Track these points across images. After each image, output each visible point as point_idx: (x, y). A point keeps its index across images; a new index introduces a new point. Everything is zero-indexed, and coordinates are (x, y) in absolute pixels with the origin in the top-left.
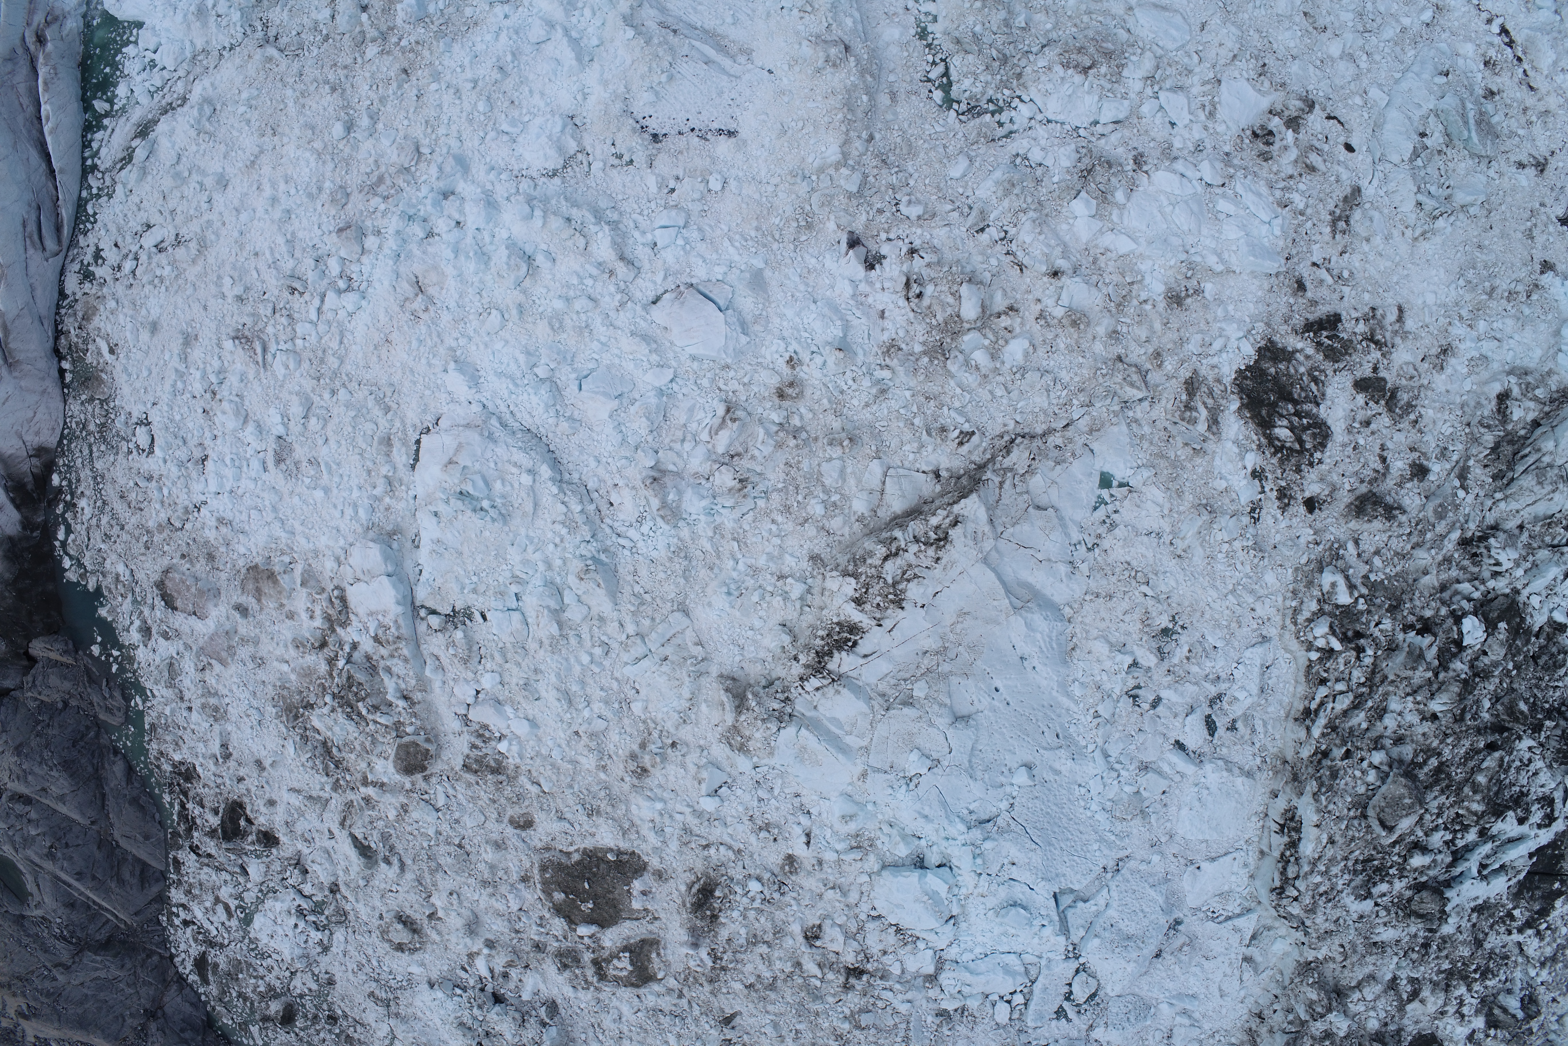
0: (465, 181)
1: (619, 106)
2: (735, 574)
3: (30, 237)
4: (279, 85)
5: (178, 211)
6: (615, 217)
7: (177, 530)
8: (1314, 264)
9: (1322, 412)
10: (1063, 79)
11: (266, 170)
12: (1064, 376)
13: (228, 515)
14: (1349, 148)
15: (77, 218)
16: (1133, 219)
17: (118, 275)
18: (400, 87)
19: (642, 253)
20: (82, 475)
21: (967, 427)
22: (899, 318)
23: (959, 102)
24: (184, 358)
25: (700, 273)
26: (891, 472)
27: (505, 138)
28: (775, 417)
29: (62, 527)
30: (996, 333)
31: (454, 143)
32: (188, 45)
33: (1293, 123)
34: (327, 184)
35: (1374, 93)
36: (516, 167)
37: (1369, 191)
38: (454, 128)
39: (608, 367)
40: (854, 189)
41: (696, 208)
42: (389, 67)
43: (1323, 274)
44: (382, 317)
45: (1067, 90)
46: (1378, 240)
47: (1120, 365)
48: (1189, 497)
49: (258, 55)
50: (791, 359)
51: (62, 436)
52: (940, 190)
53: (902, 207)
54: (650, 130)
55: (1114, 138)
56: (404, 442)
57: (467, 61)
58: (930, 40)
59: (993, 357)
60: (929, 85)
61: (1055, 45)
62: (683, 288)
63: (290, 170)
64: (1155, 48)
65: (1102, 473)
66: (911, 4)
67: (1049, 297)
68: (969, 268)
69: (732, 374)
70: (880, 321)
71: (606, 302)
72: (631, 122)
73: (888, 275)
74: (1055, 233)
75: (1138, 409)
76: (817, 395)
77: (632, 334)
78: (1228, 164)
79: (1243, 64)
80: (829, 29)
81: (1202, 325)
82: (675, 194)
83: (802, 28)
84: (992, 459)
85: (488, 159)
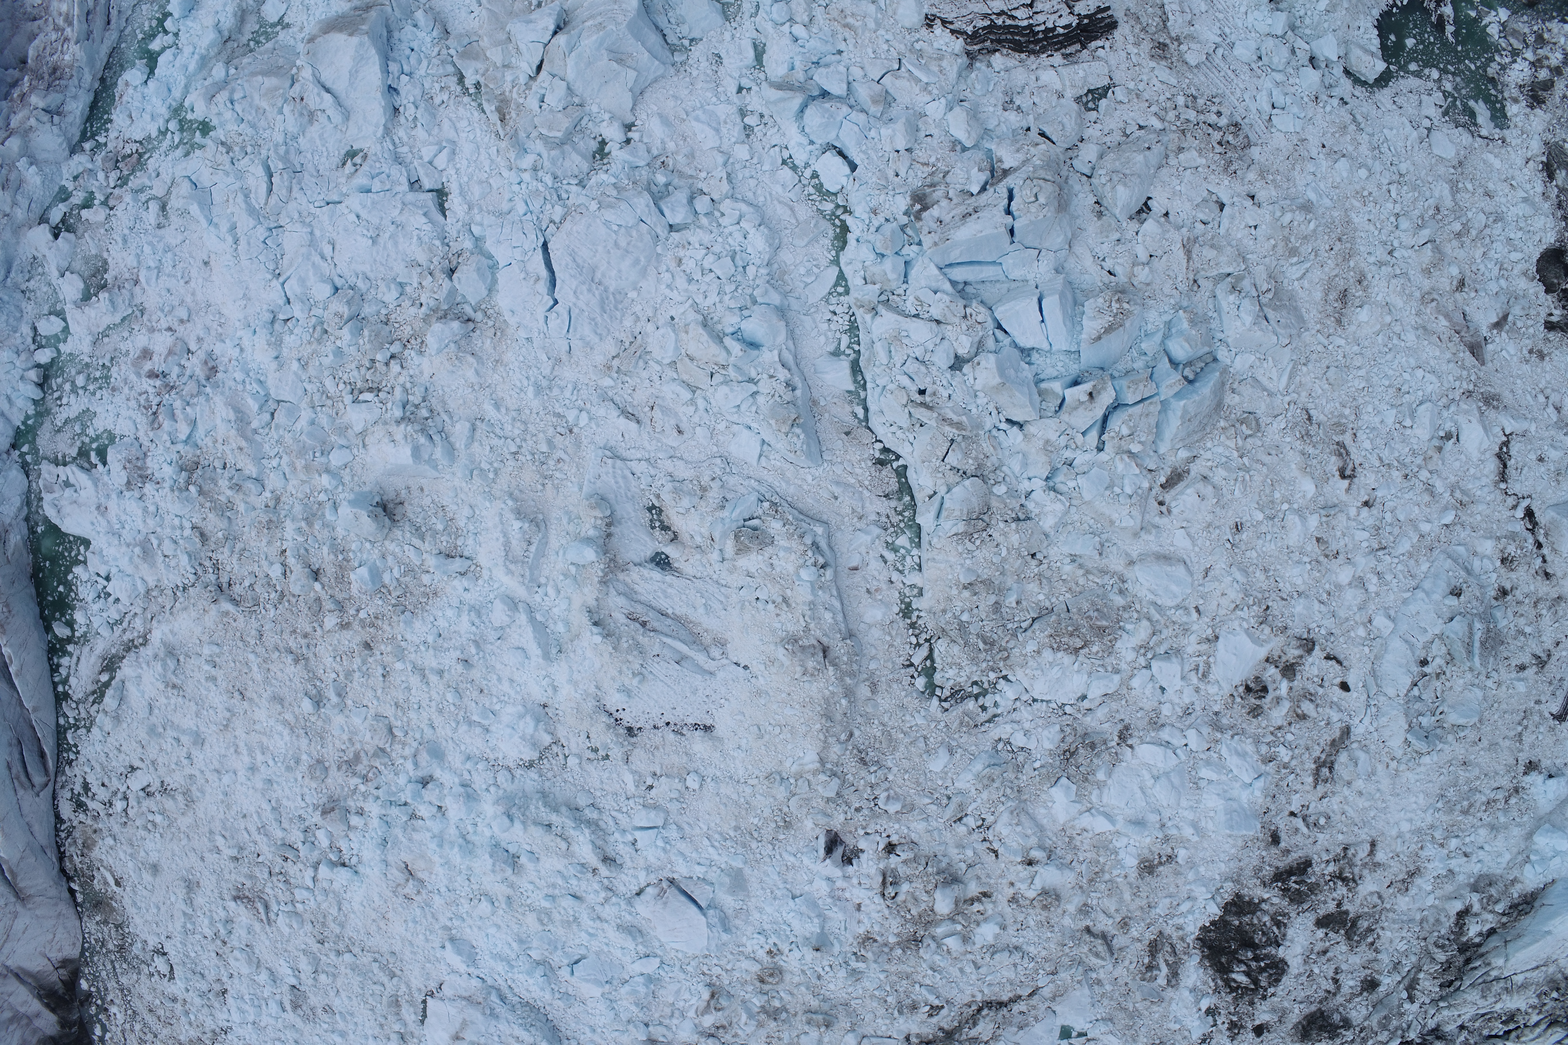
0: (442, 769)
1: (591, 704)
3: (18, 778)
4: (240, 644)
5: (160, 760)
6: (595, 815)
8: (1292, 814)
9: (1281, 952)
10: (1051, 663)
11: (240, 732)
12: (1032, 950)
14: (1345, 687)
15: (59, 745)
16: (1112, 797)
17: (111, 812)
18: (364, 662)
19: (623, 851)
20: (109, 986)
21: (936, 1002)
22: (875, 915)
23: (941, 688)
24: (189, 901)
25: (681, 870)
26: (865, 1041)
27: (479, 730)
28: (757, 1002)
30: (968, 919)
31: (428, 732)
32: (139, 583)
33: (1289, 670)
34: (304, 757)
35: (1380, 621)
36: (492, 757)
37: (1358, 731)
38: (425, 714)
39: (597, 954)
40: (834, 795)
41: (674, 807)
42: (351, 639)
43: (1299, 823)
44: (376, 899)
45: (1055, 672)
46: (1359, 784)
47: (1087, 937)
49: (213, 610)
50: (772, 951)
52: (918, 784)
53: (881, 805)
54: (625, 723)
55: (1101, 713)
56: (411, 1003)
57: (430, 640)
58: (914, 619)
59: (966, 939)
60: (911, 670)
61: (1046, 618)
62: (665, 884)
63: (265, 740)
64: (1153, 611)
65: (1063, 1027)
66: (895, 576)
67: (1022, 881)
68: (945, 861)
69: (715, 961)
70: (857, 914)
71: (591, 898)
72: (604, 718)
73: (864, 871)
74: (1033, 818)
75: (1101, 971)
76: (796, 980)
77: (619, 927)
78: (1217, 727)
79: (1244, 614)
80: (807, 629)
81: (1172, 889)
82: (653, 792)
83: (779, 626)
84: (959, 1028)
85: (463, 748)
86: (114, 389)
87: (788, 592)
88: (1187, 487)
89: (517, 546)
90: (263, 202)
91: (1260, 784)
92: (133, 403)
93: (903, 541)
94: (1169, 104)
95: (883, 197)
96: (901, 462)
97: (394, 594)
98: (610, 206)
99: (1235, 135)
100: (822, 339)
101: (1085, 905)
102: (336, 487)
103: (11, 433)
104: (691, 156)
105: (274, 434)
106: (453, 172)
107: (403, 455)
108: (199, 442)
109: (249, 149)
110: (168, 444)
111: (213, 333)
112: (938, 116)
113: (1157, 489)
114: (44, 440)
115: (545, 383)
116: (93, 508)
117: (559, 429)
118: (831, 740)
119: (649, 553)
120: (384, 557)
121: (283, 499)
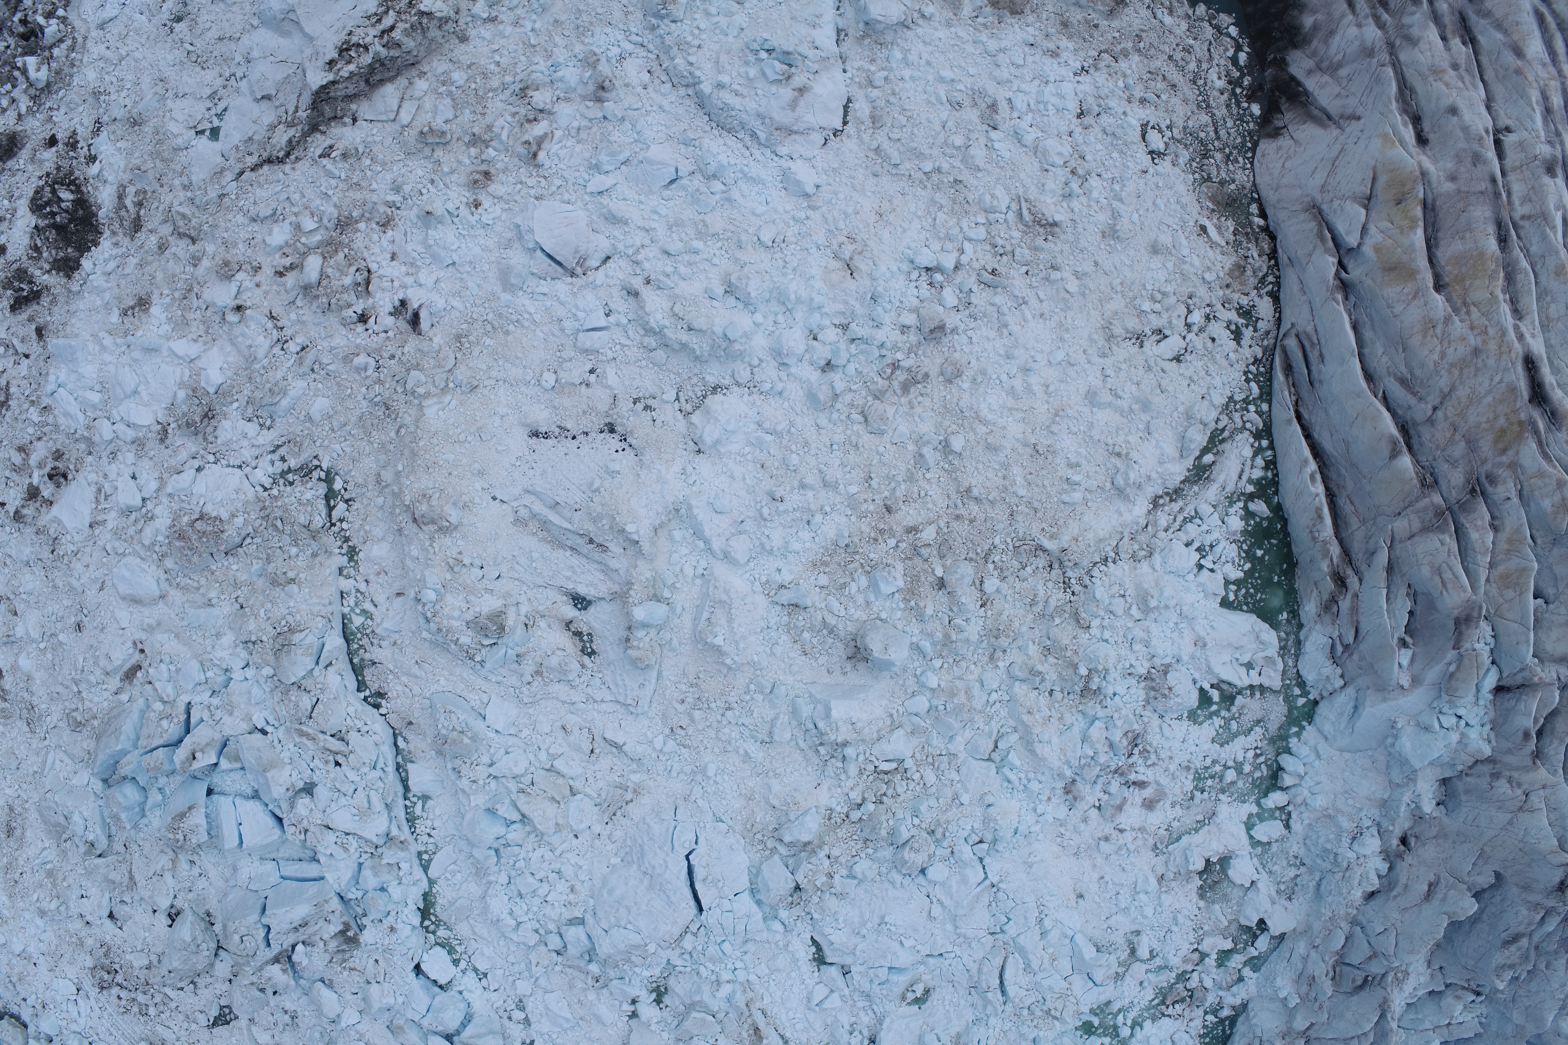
0: (809, 381)
1: (646, 458)
2: (534, 17)
4: (1036, 504)
5: (1141, 372)
6: (646, 340)
7: (1106, 51)
8: (27, 356)
9: (34, 221)
10: (223, 505)
12: (240, 219)
13: (1048, 61)
16: (173, 374)
17: (1208, 310)
18: (893, 492)
19: (620, 304)
20: (1224, 111)
21: (325, 161)
22: (378, 251)
23: (320, 479)
24: (1115, 215)
25: (563, 287)
26: (392, 116)
27: (767, 425)
28: (491, 152)
29: (1242, 63)
30: (295, 249)
31: (823, 421)
34: (966, 385)
36: (756, 397)
38: (826, 440)
39: (651, 192)
40: (413, 373)
41: (568, 353)
42: (906, 516)
43: (21, 349)
44: (887, 237)
45: (220, 496)
47: (193, 233)
48: (148, 129)
49: (1065, 540)
50: (476, 207)
51: (1254, 150)
52: (339, 385)
53: (372, 363)
54: (617, 438)
55: (183, 455)
56: (859, 122)
57: (818, 518)
58: (345, 546)
59: (298, 227)
60: (346, 497)
61: (230, 547)
62: (579, 270)
63: (1010, 402)
64: (142, 553)
65: (217, 140)
66: (363, 587)
67: (247, 289)
68: (314, 308)
69: (532, 192)
70: (396, 250)
71: (652, 252)
72: (634, 442)
73: (388, 294)
74: (239, 351)
75: (182, 199)
76: (454, 177)
77: (626, 223)
78: (89, 442)
79: (71, 548)
80: (432, 539)
81: (123, 282)
82: (589, 366)
83: (460, 543)
84: (305, 135)
85: (786, 404)
86: (1188, 768)
87: (449, 576)
88: (122, 666)
89: (720, 618)
90: (1010, 960)
91: (50, 387)
92: (1163, 754)
93: (358, 621)
94: (161, 1008)
95: (386, 942)
96: (362, 695)
97: (857, 564)
98: (637, 947)
99: (102, 980)
100: (437, 812)
101: (195, 266)
102: (923, 673)
103: (1317, 718)
104: (571, 986)
105: (995, 726)
106: (808, 981)
107: (840, 710)
108: (1080, 717)
109: (1025, 1012)
110: (1116, 716)
111: (1070, 827)
112: (348, 1011)
113: (145, 664)
114: (1277, 711)
115: (699, 778)
116: (1209, 645)
117: (683, 732)
118: (412, 429)
119: (592, 609)
120: (868, 603)
121: (986, 659)
